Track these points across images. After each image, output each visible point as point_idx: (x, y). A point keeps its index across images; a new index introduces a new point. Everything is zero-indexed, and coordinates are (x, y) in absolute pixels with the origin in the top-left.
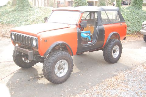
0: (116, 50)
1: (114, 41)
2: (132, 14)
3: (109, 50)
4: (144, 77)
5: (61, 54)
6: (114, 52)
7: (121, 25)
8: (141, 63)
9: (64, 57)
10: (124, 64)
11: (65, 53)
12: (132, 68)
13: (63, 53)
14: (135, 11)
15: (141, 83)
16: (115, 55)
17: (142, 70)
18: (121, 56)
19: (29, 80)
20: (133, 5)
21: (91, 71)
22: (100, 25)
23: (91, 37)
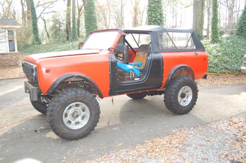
0: (187, 94)
1: (182, 79)
2: (233, 46)
3: (172, 93)
4: (221, 141)
5: (74, 92)
6: (183, 96)
7: (197, 55)
8: (229, 116)
9: (81, 99)
10: (199, 116)
11: (83, 92)
12: (208, 124)
13: (79, 91)
14: (239, 42)
15: (210, 151)
16: (185, 102)
17: (224, 128)
18: (195, 104)
19: (36, 131)
20: (238, 34)
21: (137, 125)
22: (155, 53)
23: (141, 71)
